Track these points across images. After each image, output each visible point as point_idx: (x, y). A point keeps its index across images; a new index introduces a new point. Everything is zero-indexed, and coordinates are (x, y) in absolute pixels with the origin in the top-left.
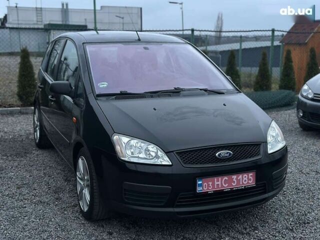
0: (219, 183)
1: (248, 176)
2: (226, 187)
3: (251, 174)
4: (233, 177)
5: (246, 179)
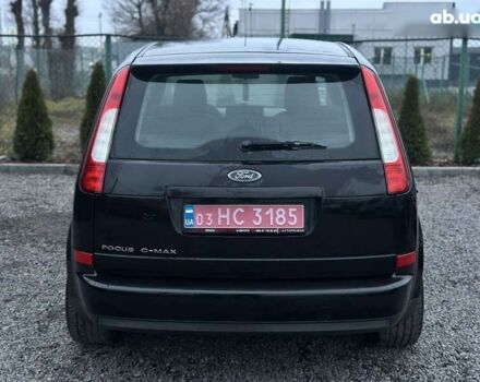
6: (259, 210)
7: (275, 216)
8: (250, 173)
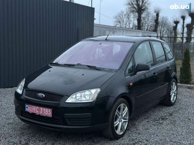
0: (34, 109)
1: (48, 110)
2: (37, 112)
3: (50, 110)
4: (41, 108)
5: (47, 111)
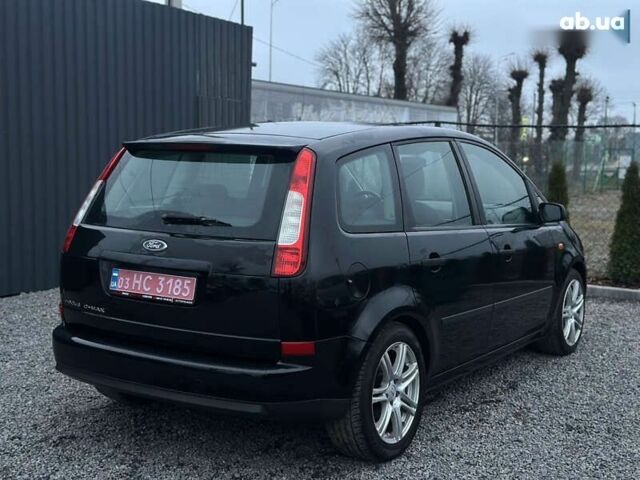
6: (163, 279)
7: (173, 286)
8: (159, 243)
